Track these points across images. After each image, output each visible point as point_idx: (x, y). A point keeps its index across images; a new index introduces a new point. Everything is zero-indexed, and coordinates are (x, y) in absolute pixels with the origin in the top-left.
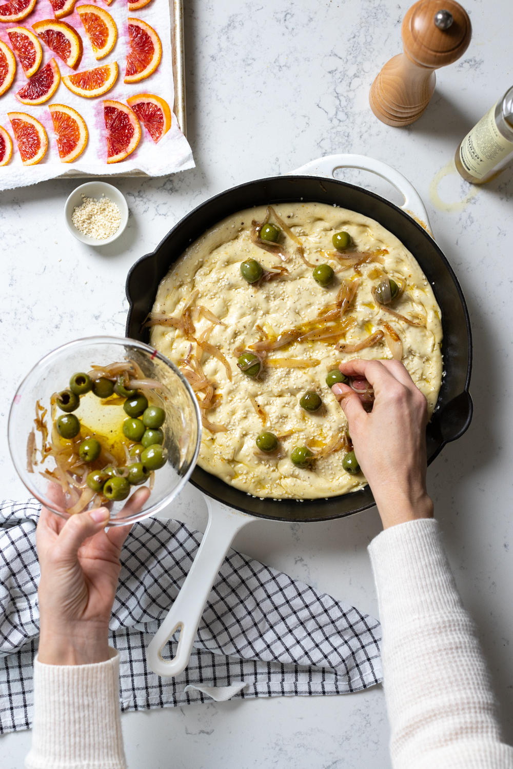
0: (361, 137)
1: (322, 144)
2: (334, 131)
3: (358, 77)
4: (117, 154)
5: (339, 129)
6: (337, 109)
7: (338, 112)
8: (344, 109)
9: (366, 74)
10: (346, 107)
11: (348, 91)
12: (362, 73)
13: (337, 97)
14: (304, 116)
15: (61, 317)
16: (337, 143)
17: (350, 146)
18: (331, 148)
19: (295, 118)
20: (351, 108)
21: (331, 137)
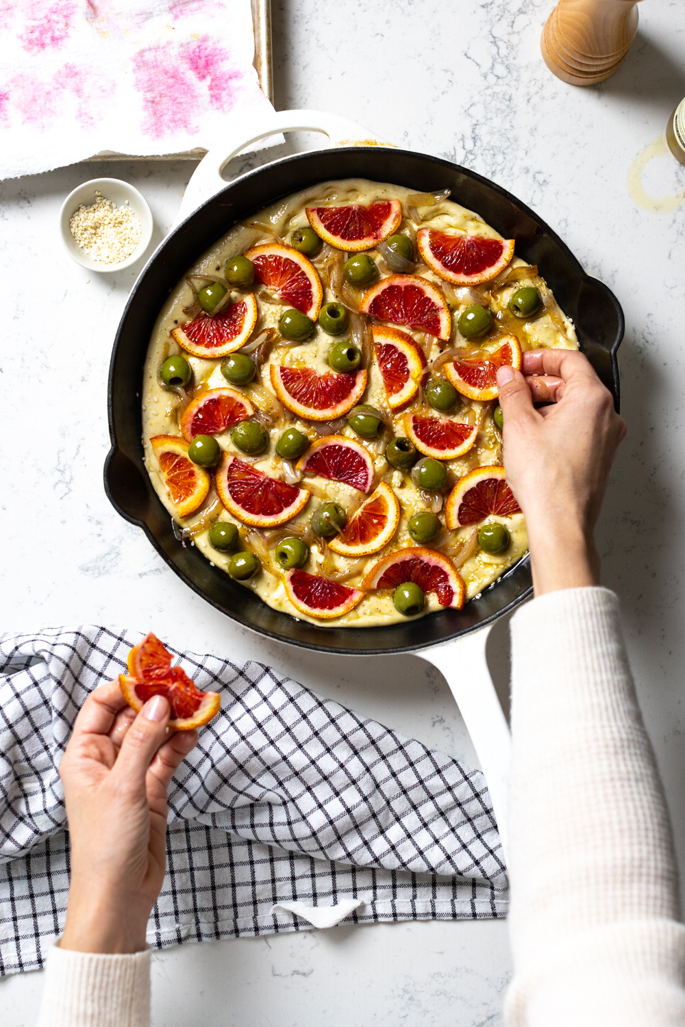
0: (528, 101)
1: (472, 111)
2: (490, 92)
3: (525, 13)
5: (496, 89)
6: (494, 60)
7: (496, 64)
8: (505, 59)
9: (536, 9)
10: (506, 57)
11: (509, 34)
12: (531, 7)
13: (494, 43)
14: (446, 71)
15: (90, 365)
16: (494, 110)
17: (512, 114)
18: (485, 117)
19: (432, 73)
20: (514, 59)
21: (485, 101)
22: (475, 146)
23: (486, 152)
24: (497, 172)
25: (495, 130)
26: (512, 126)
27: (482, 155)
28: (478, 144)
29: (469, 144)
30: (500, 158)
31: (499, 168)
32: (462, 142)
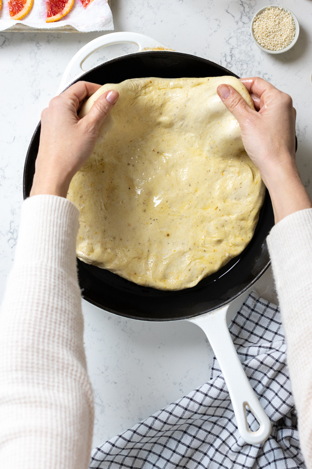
1: (230, 41)
2: (239, 31)
4: (54, 15)
5: (243, 29)
7: (243, 16)
13: (242, 5)
14: (216, 20)
16: (242, 40)
17: (251, 43)
18: (237, 44)
19: (209, 21)
20: (253, 13)
21: (237, 36)
22: (232, 60)
23: (238, 63)
24: (243, 73)
25: (242, 51)
26: (251, 49)
27: (236, 64)
28: (233, 58)
29: (229, 59)
30: (245, 66)
31: (244, 71)
32: (225, 58)
